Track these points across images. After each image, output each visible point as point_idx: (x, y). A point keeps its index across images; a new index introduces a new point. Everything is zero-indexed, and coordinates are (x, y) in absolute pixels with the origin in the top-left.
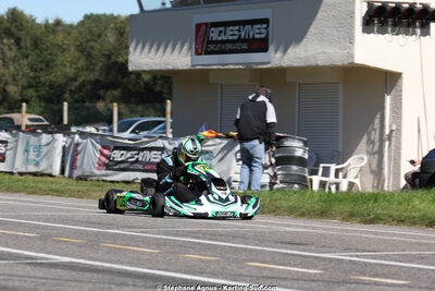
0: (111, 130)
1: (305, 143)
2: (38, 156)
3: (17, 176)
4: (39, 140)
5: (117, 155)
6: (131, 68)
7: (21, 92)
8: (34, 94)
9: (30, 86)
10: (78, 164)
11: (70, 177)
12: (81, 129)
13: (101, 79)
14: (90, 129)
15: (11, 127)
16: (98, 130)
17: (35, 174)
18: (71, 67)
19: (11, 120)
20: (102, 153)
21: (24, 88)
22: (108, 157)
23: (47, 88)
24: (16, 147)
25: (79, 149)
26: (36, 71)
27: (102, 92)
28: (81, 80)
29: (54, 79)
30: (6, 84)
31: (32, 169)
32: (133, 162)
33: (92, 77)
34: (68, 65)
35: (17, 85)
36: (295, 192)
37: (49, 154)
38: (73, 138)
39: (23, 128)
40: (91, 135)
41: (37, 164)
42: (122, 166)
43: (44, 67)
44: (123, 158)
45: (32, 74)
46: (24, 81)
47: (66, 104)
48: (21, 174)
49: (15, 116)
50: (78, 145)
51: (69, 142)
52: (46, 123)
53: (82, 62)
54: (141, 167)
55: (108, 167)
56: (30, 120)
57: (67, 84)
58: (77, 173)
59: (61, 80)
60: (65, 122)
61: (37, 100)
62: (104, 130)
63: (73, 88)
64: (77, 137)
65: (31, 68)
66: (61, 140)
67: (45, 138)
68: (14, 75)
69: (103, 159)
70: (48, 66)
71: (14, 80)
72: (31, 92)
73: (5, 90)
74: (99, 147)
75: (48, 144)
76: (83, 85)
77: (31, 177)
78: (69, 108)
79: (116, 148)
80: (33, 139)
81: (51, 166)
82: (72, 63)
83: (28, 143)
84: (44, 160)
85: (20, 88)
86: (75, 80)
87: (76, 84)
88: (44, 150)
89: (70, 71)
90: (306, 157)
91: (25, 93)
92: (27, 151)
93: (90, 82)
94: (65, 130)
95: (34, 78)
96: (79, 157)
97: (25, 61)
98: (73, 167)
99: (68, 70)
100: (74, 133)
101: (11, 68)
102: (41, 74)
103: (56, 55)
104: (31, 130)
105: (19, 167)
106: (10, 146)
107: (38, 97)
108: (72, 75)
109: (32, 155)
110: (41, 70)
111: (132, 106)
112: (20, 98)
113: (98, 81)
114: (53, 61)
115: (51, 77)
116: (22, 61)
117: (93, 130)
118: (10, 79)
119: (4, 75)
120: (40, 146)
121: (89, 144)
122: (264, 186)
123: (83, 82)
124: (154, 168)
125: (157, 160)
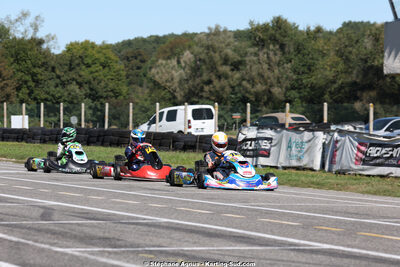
0: (368, 128)
2: (300, 152)
3: (281, 170)
4: (302, 138)
5: (373, 152)
7: (285, 94)
8: (297, 95)
9: (293, 88)
10: (337, 159)
11: (330, 171)
12: (339, 127)
13: (358, 81)
14: (348, 127)
15: (277, 125)
16: (355, 128)
17: (297, 168)
18: (331, 70)
19: (276, 119)
20: (359, 150)
21: (287, 89)
22: (364, 153)
23: (308, 90)
24: (279, 144)
25: (338, 145)
26: (299, 74)
27: (359, 94)
28: (340, 82)
29: (315, 82)
30: (271, 86)
31: (295, 163)
32: (388, 158)
33: (349, 80)
34: (328, 68)
35: (281, 87)
37: (310, 150)
38: (333, 136)
39: (287, 126)
40: (349, 132)
41: (299, 159)
42: (378, 161)
43: (306, 71)
44: (378, 154)
45: (295, 77)
46: (287, 84)
47: (325, 104)
48: (285, 168)
49: (279, 115)
50: (337, 142)
51: (329, 139)
52: (308, 122)
53: (341, 66)
54: (395, 162)
55: (364, 162)
56: (293, 118)
57: (326, 86)
58: (336, 168)
59: (322, 82)
60: (325, 121)
61: (299, 101)
62: (361, 129)
63: (333, 90)
64: (336, 135)
65: (295, 71)
66: (321, 137)
67: (307, 135)
68: (278, 78)
69: (360, 155)
70: (310, 70)
71: (279, 82)
72: (294, 94)
73: (270, 92)
74: (357, 144)
75: (309, 141)
76: (341, 87)
77: (294, 171)
78: (329, 108)
79: (372, 145)
80: (295, 136)
81: (313, 161)
82: (332, 66)
83: (291, 140)
84: (306, 155)
85: (284, 89)
86: (334, 82)
87: (336, 86)
88: (306, 146)
89: (330, 74)
91: (288, 94)
92: (289, 147)
93: (347, 83)
94: (325, 128)
95: (297, 80)
96: (338, 153)
97: (289, 65)
98: (332, 162)
99: (327, 73)
100: (334, 131)
101: (276, 71)
102: (303, 77)
103: (317, 60)
104: (295, 128)
105: (283, 162)
106: (274, 142)
107: (300, 98)
108: (331, 78)
109: (294, 151)
110: (303, 73)
111: (387, 106)
112: (284, 99)
113: (355, 83)
114: (314, 65)
115: (313, 80)
116: (285, 65)
117: (351, 128)
118: (275, 82)
119: (269, 78)
120: (302, 142)
121: (348, 141)
123: (343, 83)
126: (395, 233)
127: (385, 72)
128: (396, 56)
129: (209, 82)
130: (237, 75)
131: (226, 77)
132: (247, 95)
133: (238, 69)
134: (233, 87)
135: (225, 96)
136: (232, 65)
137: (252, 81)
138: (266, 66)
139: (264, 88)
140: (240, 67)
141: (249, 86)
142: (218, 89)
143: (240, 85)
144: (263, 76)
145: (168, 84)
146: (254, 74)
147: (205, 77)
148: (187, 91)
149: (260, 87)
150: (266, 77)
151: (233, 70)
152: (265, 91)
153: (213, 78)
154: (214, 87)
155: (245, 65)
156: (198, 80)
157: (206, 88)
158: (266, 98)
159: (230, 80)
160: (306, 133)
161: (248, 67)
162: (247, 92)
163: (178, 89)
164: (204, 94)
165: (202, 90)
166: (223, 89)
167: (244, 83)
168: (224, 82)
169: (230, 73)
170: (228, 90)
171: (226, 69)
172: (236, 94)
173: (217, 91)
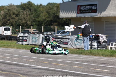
0: (55, 33)
1: (107, 37)
2: (36, 40)
3: (30, 45)
4: (36, 36)
5: (56, 40)
6: (60, 17)
7: (31, 23)
8: (35, 24)
9: (33, 22)
12: (47, 33)
13: (52, 20)
14: (49, 33)
15: (29, 32)
16: (51, 33)
17: (35, 45)
18: (44, 17)
19: (28, 31)
21: (32, 22)
22: (54, 40)
23: (38, 22)
24: (29, 38)
26: (35, 17)
27: (52, 23)
28: (47, 20)
30: (27, 21)
31: (34, 43)
32: (61, 42)
33: (50, 19)
34: (44, 16)
35: (30, 21)
36: (104, 50)
37: (38, 40)
39: (32, 33)
41: (35, 42)
43: (37, 17)
44: (58, 41)
45: (34, 19)
46: (32, 20)
47: (43, 26)
48: (31, 45)
49: (29, 30)
51: (44, 36)
52: (38, 31)
53: (47, 15)
54: (63, 43)
56: (33, 30)
57: (43, 21)
59: (42, 20)
60: (43, 31)
61: (35, 26)
62: (53, 33)
63: (45, 22)
65: (34, 17)
66: (42, 36)
67: (37, 35)
70: (38, 16)
71: (29, 20)
72: (34, 23)
73: (27, 23)
74: (52, 38)
75: (38, 37)
76: (47, 21)
78: (44, 28)
79: (56, 38)
80: (34, 36)
81: (39, 43)
82: (45, 15)
83: (33, 37)
84: (37, 41)
85: (31, 22)
86: (45, 20)
87: (46, 21)
88: (37, 38)
89: (44, 18)
90: (107, 41)
91: (32, 23)
92: (33, 39)
93: (49, 20)
94: (43, 33)
95: (34, 20)
97: (32, 15)
99: (43, 17)
100: (45, 34)
101: (29, 17)
102: (36, 18)
103: (40, 14)
104: (34, 33)
105: (31, 43)
106: (28, 37)
107: (36, 24)
108: (44, 19)
110: (36, 17)
111: (60, 27)
112: (31, 25)
113: (51, 20)
114: (39, 15)
115: (39, 19)
116: (31, 15)
118: (28, 20)
119: (26, 19)
120: (36, 37)
122: (95, 48)
123: (48, 20)
124: (66, 43)
125: (67, 41)
126: (63, 63)
129: (9, 20)
130: (17, 18)
131: (14, 19)
132: (20, 24)
133: (17, 16)
134: (16, 22)
135: (14, 24)
136: (16, 15)
137: (22, 20)
138: (26, 15)
139: (25, 22)
141: (21, 21)
142: (11, 22)
143: (18, 21)
144: (25, 18)
146: (22, 17)
147: (8, 18)
148: (2, 22)
149: (24, 21)
151: (16, 16)
153: (10, 19)
154: (10, 21)
156: (6, 19)
157: (8, 22)
158: (25, 24)
161: (20, 16)
164: (8, 23)
165: (7, 22)
166: (13, 22)
167: (19, 20)
168: (13, 20)
169: (15, 17)
170: (14, 22)
171: (14, 16)
172: (17, 23)
173: (11, 23)
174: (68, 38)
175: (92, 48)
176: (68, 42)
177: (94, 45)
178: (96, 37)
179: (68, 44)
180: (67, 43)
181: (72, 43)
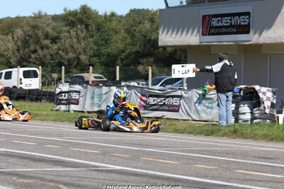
0: (147, 84)
1: (274, 93)
2: (100, 101)
3: (86, 114)
4: (101, 91)
5: (151, 101)
7: (89, 60)
8: (98, 61)
9: (95, 56)
12: (128, 83)
13: (140, 50)
14: (134, 84)
15: (83, 82)
16: (139, 84)
18: (121, 43)
19: (83, 78)
20: (141, 99)
21: (90, 56)
22: (145, 102)
23: (105, 57)
24: (86, 94)
26: (99, 45)
27: (141, 61)
28: (128, 51)
29: (110, 51)
30: (79, 54)
31: (96, 109)
32: (162, 105)
33: (134, 50)
34: (119, 41)
35: (86, 55)
36: (267, 125)
37: (107, 100)
39: (90, 83)
40: (134, 87)
41: (99, 106)
42: (155, 107)
43: (104, 43)
44: (155, 102)
45: (96, 48)
46: (91, 53)
47: (118, 67)
48: (89, 112)
49: (85, 75)
52: (105, 79)
53: (129, 40)
54: (167, 108)
55: (145, 108)
56: (95, 77)
57: (118, 55)
59: (115, 52)
60: (118, 79)
61: (99, 65)
62: (143, 84)
63: (123, 57)
64: (125, 89)
65: (96, 44)
66: (114, 89)
67: (105, 89)
68: (84, 49)
69: (142, 103)
70: (106, 42)
71: (85, 52)
72: (95, 59)
73: (79, 58)
74: (139, 95)
75: (107, 93)
76: (129, 55)
78: (120, 70)
79: (151, 96)
80: (97, 90)
82: (122, 40)
83: (93, 93)
84: (104, 103)
85: (88, 57)
86: (123, 52)
87: (125, 54)
88: (104, 97)
89: (121, 46)
90: (275, 102)
91: (92, 59)
92: (93, 97)
93: (133, 52)
94: (118, 84)
95: (97, 50)
97: (91, 40)
99: (119, 45)
100: (124, 86)
101: (83, 44)
102: (102, 48)
103: (112, 36)
104: (96, 84)
105: (88, 108)
106: (82, 94)
107: (100, 62)
108: (122, 49)
109: (96, 100)
110: (102, 45)
111: (161, 69)
112: (88, 63)
113: (138, 52)
114: (109, 39)
115: (109, 50)
116: (89, 39)
117: (135, 84)
118: (82, 51)
119: (78, 48)
120: (101, 94)
121: (133, 93)
122: (247, 121)
123: (130, 52)
124: (175, 109)
125: (177, 104)
126: (167, 158)
127: (159, 45)
128: (167, 33)
129: (35, 51)
130: (55, 47)
131: (48, 48)
132: (62, 61)
133: (56, 43)
134: (52, 55)
135: (46, 62)
136: (51, 39)
137: (66, 51)
138: (75, 40)
139: (74, 55)
140: (57, 41)
141: (63, 54)
142: (41, 56)
143: (57, 53)
144: (73, 47)
145: (6, 53)
146: (67, 45)
147: (32, 48)
148: (19, 57)
149: (71, 55)
150: (75, 48)
151: (52, 43)
152: (74, 58)
153: (38, 48)
154: (39, 55)
155: (61, 39)
156: (27, 50)
157: (33, 56)
158: (75, 63)
159: (50, 50)
160: (104, 87)
161: (63, 41)
162: (62, 58)
163: (12, 57)
164: (31, 60)
165: (30, 57)
166: (45, 56)
167: (60, 52)
168: (46, 51)
169: (50, 45)
170: (49, 57)
171: (47, 42)
172: (54, 60)
173: (40, 58)
174: (180, 97)
175: (240, 121)
176: (179, 106)
177: (244, 114)
178: (247, 94)
179: (180, 110)
180: (177, 109)
181: (190, 109)
